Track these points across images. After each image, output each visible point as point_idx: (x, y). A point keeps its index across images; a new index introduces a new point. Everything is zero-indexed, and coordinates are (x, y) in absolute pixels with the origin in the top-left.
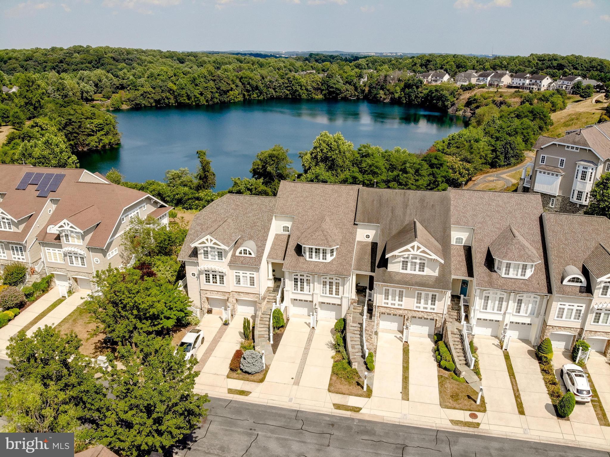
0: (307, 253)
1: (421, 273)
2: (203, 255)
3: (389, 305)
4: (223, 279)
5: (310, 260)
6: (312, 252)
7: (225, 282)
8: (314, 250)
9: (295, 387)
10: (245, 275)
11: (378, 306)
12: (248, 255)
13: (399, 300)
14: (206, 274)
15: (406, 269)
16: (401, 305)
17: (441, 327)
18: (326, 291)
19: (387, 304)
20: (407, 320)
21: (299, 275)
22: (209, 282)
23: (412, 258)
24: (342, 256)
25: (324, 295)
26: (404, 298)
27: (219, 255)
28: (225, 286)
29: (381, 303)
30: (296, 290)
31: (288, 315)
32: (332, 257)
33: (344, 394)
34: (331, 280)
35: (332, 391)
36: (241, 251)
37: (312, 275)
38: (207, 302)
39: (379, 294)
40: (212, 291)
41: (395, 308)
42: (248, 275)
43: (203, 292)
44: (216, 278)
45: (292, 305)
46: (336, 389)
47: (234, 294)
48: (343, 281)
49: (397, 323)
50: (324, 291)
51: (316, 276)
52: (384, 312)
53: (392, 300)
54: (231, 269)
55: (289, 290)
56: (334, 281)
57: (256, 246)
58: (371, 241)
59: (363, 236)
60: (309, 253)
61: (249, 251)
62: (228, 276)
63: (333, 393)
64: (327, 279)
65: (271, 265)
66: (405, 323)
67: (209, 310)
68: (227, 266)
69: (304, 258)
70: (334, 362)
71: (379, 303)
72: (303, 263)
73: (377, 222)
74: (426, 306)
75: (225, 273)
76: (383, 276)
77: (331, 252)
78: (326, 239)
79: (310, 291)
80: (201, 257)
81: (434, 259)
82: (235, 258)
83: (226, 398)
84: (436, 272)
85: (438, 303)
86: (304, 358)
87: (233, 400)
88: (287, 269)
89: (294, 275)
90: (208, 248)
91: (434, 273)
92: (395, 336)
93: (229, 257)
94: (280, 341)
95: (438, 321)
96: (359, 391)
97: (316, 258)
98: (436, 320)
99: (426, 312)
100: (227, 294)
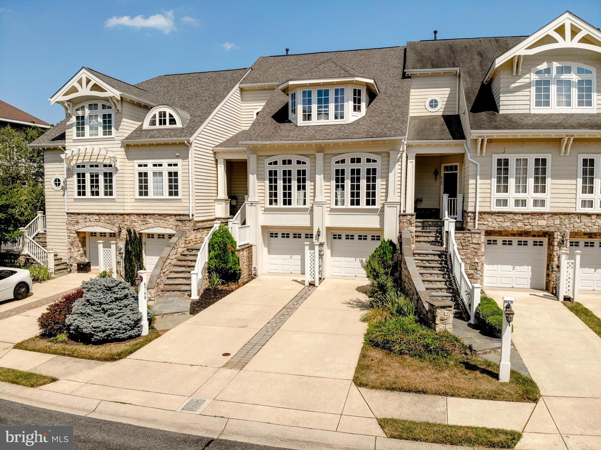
0: (300, 108)
2: (75, 128)
3: (511, 207)
4: (111, 181)
5: (307, 123)
6: (310, 102)
7: (114, 190)
8: (315, 97)
9: (228, 372)
10: (158, 169)
11: (480, 213)
12: (168, 125)
13: (536, 191)
14: (79, 175)
15: (547, 103)
16: (543, 203)
18: (343, 196)
19: (505, 202)
20: (562, 243)
21: (280, 163)
22: (84, 194)
24: (381, 114)
25: (339, 206)
26: (549, 181)
27: (105, 122)
28: (113, 201)
29: (488, 204)
30: (274, 203)
31: (255, 268)
32: (357, 113)
33: (424, 393)
34: (356, 164)
35: (370, 384)
36: (155, 116)
37: (310, 158)
38: (80, 246)
39: (481, 179)
40: (89, 214)
41: (527, 214)
42: (165, 170)
43: (71, 219)
44: (97, 181)
45: (266, 249)
46: (388, 378)
47: (134, 219)
48: (386, 163)
49: (530, 267)
50: (339, 198)
51: (320, 156)
52: (497, 229)
53: (517, 191)
54: (129, 157)
55: (257, 203)
56: (363, 167)
57: (191, 115)
58: (441, 114)
59: (424, 104)
60: (302, 106)
61: (171, 116)
62: (121, 175)
63: (373, 390)
64: (346, 163)
65: (223, 166)
66: (555, 253)
67: (80, 265)
68: (121, 147)
69: (292, 124)
70: (369, 325)
71: (483, 204)
72: (290, 130)
73: (454, 66)
75: (115, 165)
76: (491, 122)
77: (355, 98)
78: (344, 69)
79: (305, 202)
80: (71, 134)
82: (140, 134)
86: (278, 321)
88: (252, 140)
89: (269, 164)
90: (84, 110)
92: (531, 294)
93: (125, 127)
94: (221, 298)
96: (486, 384)
97: (319, 117)
100: (118, 220)
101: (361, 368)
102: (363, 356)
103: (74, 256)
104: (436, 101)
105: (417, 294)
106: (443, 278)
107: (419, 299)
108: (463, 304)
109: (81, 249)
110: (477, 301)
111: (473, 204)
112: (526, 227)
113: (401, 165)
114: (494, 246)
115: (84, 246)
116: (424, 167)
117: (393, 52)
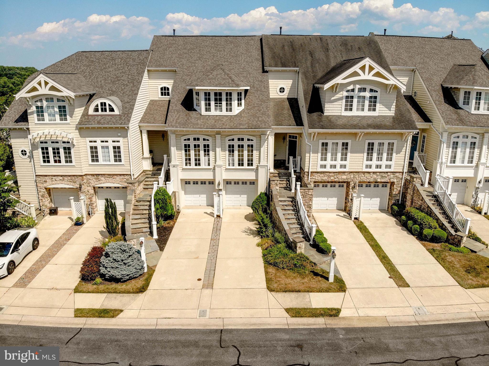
0: (203, 103)
1: (372, 113)
2: (35, 115)
3: (328, 169)
4: (70, 153)
5: (208, 113)
6: (209, 100)
7: (73, 159)
8: (212, 97)
9: (207, 292)
10: (105, 144)
11: (311, 172)
12: (108, 112)
13: (342, 160)
14: (43, 149)
15: (351, 110)
16: (345, 166)
17: (399, 193)
18: (233, 160)
19: (325, 166)
20: (354, 187)
21: (192, 139)
22: (49, 162)
23: (360, 90)
24: (254, 107)
25: (231, 167)
26: (349, 155)
27: (60, 111)
28: (73, 166)
29: (316, 167)
30: (188, 164)
31: (178, 205)
32: (239, 107)
33: (299, 292)
34: (241, 141)
35: (275, 290)
36: (97, 106)
37: (211, 137)
38: (48, 197)
39: (312, 153)
40: (54, 176)
41: (336, 172)
42: (111, 145)
43: (40, 180)
44: (59, 153)
45: (183, 192)
46: (282, 285)
47: (89, 178)
48: (259, 141)
49: (336, 198)
50: (231, 162)
51: (218, 137)
52: (320, 181)
53: (332, 160)
54: (82, 136)
55: (177, 165)
56: (246, 143)
57: (121, 101)
58: (286, 97)
59: (276, 90)
60: (204, 102)
61: (110, 105)
62: (77, 149)
63: (278, 293)
64: (235, 141)
65: (146, 135)
66: (350, 193)
67: (52, 210)
68: (75, 130)
69: (197, 112)
70: (263, 250)
71: (313, 167)
72: (197, 118)
73: (295, 66)
74: (379, 163)
75: (72, 142)
76: (319, 122)
77: (238, 98)
78: (230, 78)
79: (209, 165)
80: (33, 119)
81: (392, 85)
82: (88, 119)
83: (69, 326)
84: (392, 109)
85: (397, 156)
86: (213, 251)
87: (85, 327)
88: (173, 127)
89: (184, 140)
90: (42, 102)
91: (389, 112)
92: (337, 215)
93: (77, 115)
94: (170, 235)
95: (396, 184)
96: (324, 284)
97: (216, 109)
98: (392, 184)
99: (380, 172)
100: (79, 180)
101: (268, 281)
102: (267, 273)
103: (46, 204)
104: (283, 89)
105: (285, 231)
106: (295, 215)
107: (286, 234)
108: (306, 232)
109: (49, 198)
110: (314, 233)
111: (308, 167)
112: (335, 180)
113: (268, 143)
114: (318, 187)
115: (50, 196)
116: (277, 136)
117: (252, 42)
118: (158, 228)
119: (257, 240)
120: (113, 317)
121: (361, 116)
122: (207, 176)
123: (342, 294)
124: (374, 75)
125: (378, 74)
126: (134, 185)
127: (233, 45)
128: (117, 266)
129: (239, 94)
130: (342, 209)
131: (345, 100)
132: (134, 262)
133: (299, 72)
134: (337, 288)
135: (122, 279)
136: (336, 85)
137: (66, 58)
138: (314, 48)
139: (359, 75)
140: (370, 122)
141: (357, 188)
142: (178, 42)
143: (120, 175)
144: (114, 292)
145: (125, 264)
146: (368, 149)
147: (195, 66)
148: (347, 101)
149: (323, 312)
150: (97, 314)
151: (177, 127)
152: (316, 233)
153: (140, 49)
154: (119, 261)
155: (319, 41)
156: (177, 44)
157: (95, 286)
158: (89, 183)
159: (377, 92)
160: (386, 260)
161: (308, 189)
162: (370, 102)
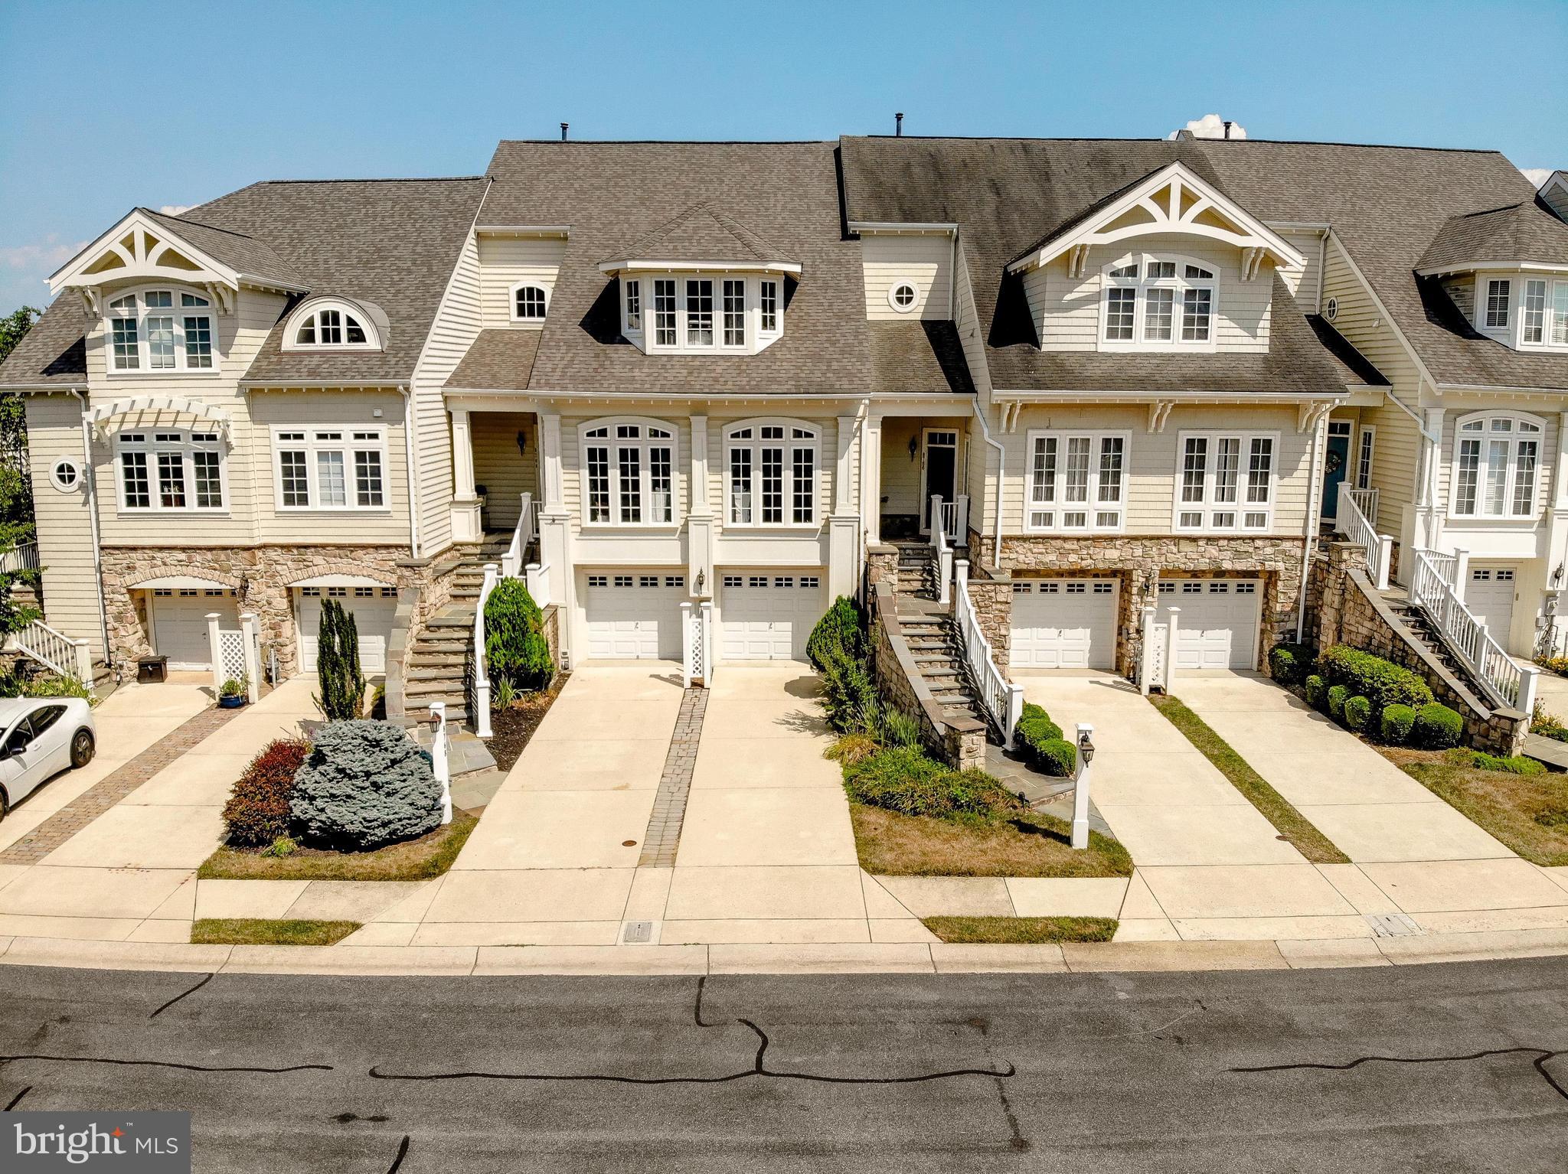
0: (650, 316)
1: (1195, 346)
2: (110, 348)
3: (1059, 528)
4: (215, 473)
5: (666, 349)
6: (671, 306)
7: (225, 493)
8: (681, 296)
9: (655, 874)
10: (329, 445)
11: (1005, 539)
12: (344, 344)
13: (1103, 497)
14: (127, 458)
15: (1128, 334)
16: (1113, 518)
17: (1295, 609)
18: (747, 502)
19: (1048, 519)
20: (1145, 589)
21: (613, 433)
22: (145, 502)
23: (1156, 270)
24: (816, 333)
25: (740, 525)
26: (1125, 478)
27: (190, 336)
28: (225, 517)
29: (1018, 522)
30: (600, 517)
31: (565, 653)
32: (768, 331)
33: (971, 875)
34: (772, 439)
35: (889, 868)
36: (310, 322)
37: (678, 424)
38: (137, 621)
39: (1007, 474)
40: (161, 549)
41: (1086, 539)
42: (349, 447)
43: (113, 562)
44: (178, 473)
45: (583, 611)
46: (912, 857)
47: (276, 558)
48: (831, 439)
49: (1088, 631)
50: (739, 507)
51: (699, 423)
52: (1033, 566)
53: (1070, 498)
54: (257, 416)
55: (565, 518)
56: (788, 446)
57: (389, 315)
58: (918, 317)
59: (885, 294)
60: (654, 312)
61: (350, 321)
62: (240, 459)
63: (897, 878)
64: (752, 438)
65: (465, 427)
66: (1133, 608)
67: (146, 665)
68: (237, 396)
69: (632, 348)
70: (846, 767)
71: (1010, 522)
72: (631, 363)
73: (946, 219)
74: (1225, 507)
75: (225, 436)
76: (1027, 370)
77: (764, 302)
78: (739, 237)
79: (668, 516)
80: (101, 360)
81: (1259, 250)
82: (279, 362)
83: (170, 969)
84: (1259, 332)
85: (1282, 482)
86: (678, 771)
87: (223, 971)
88: (553, 388)
89: (589, 435)
90: (134, 305)
91: (1252, 340)
92: (1091, 682)
93: (244, 349)
94: (533, 730)
95: (1282, 578)
96: (1055, 854)
97: (692, 338)
98: (1272, 577)
99: (1230, 539)
100: (240, 561)
101: (865, 845)
102: (858, 825)
103: (127, 645)
104: (909, 291)
105: (920, 705)
106: (951, 667)
107: (923, 715)
108: (990, 715)
109: (139, 626)
110: (1016, 712)
111: (992, 522)
112: (1084, 564)
113: (860, 444)
114: (1026, 594)
115: (143, 619)
116: (892, 428)
117: (810, 158)
118: (493, 712)
119: (827, 741)
120: (325, 943)
121: (1162, 355)
122: (662, 554)
123: (1120, 882)
124: (1200, 219)
125: (1210, 217)
126: (420, 574)
127: (747, 167)
128: (349, 792)
129: (768, 289)
130: (1107, 666)
131: (1107, 303)
132: (407, 783)
133: (957, 240)
134: (1100, 864)
135: (363, 835)
136: (1078, 253)
137: (219, 200)
138: (1005, 171)
139: (1150, 218)
140: (1189, 370)
141: (1157, 590)
142: (575, 159)
143: (377, 547)
144: (334, 877)
145: (377, 787)
146: (1189, 462)
147: (627, 221)
148: (1113, 307)
149: (1056, 929)
150: (269, 934)
151: (564, 388)
152: (1024, 713)
153: (454, 176)
154: (356, 777)
155: (1020, 153)
156: (571, 163)
157: (270, 861)
158: (273, 576)
159: (1210, 276)
160: (1263, 794)
161: (995, 584)
162: (1189, 308)
